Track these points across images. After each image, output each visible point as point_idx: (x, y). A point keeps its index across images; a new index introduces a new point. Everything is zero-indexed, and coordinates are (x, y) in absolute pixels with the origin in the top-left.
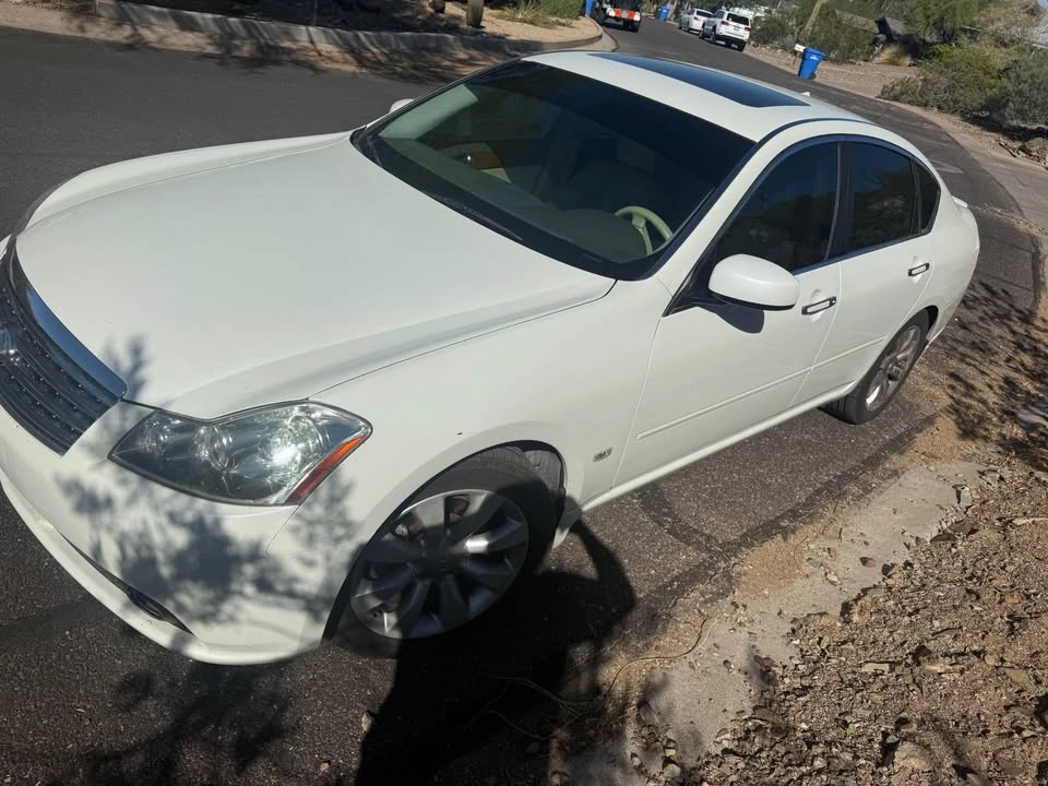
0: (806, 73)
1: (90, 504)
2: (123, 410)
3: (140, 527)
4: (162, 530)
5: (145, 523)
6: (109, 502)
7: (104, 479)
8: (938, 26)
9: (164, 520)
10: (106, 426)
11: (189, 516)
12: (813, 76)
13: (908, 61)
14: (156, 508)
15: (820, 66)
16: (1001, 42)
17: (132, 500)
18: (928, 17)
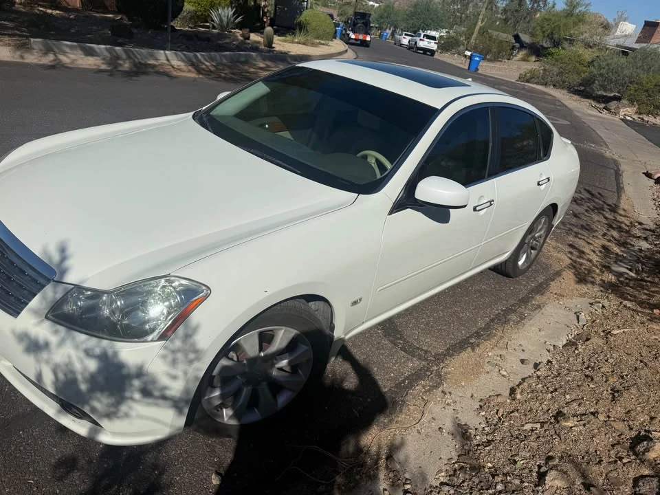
0: (473, 69)
1: (35, 347)
2: (54, 287)
4: (81, 361)
5: (69, 357)
6: (47, 345)
7: (44, 331)
9: (82, 355)
10: (44, 298)
11: (98, 351)
12: (477, 69)
13: (533, 58)
15: (481, 64)
16: (588, 45)
17: (62, 343)
18: (544, 32)
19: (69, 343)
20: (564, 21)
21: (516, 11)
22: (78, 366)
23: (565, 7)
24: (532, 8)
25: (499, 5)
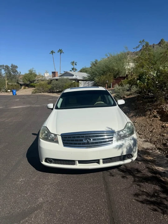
0: (14, 94)
1: (121, 146)
2: (115, 134)
3: (128, 143)
4: (131, 142)
6: (123, 144)
7: (120, 143)
8: (29, 80)
9: (130, 141)
10: (115, 137)
11: (132, 138)
12: (16, 94)
13: (27, 88)
14: (128, 140)
16: (42, 80)
17: (125, 142)
18: (27, 80)
19: (127, 140)
20: (31, 76)
21: (10, 76)
22: (131, 143)
23: (29, 72)
24: (14, 74)
25: (3, 76)
